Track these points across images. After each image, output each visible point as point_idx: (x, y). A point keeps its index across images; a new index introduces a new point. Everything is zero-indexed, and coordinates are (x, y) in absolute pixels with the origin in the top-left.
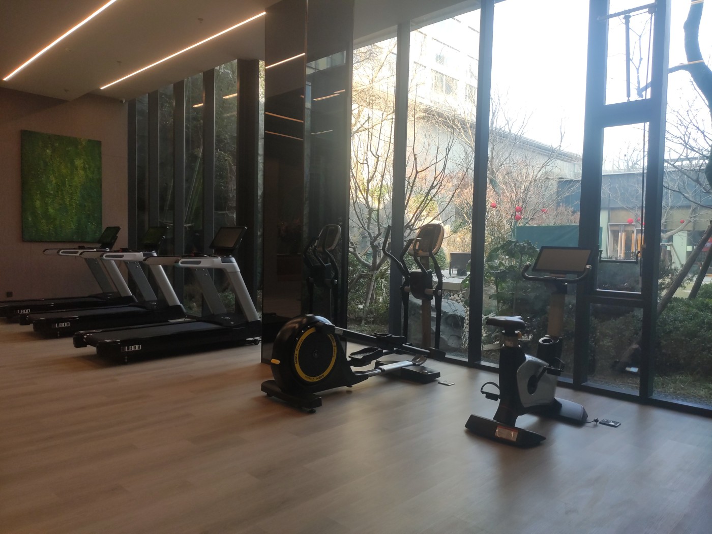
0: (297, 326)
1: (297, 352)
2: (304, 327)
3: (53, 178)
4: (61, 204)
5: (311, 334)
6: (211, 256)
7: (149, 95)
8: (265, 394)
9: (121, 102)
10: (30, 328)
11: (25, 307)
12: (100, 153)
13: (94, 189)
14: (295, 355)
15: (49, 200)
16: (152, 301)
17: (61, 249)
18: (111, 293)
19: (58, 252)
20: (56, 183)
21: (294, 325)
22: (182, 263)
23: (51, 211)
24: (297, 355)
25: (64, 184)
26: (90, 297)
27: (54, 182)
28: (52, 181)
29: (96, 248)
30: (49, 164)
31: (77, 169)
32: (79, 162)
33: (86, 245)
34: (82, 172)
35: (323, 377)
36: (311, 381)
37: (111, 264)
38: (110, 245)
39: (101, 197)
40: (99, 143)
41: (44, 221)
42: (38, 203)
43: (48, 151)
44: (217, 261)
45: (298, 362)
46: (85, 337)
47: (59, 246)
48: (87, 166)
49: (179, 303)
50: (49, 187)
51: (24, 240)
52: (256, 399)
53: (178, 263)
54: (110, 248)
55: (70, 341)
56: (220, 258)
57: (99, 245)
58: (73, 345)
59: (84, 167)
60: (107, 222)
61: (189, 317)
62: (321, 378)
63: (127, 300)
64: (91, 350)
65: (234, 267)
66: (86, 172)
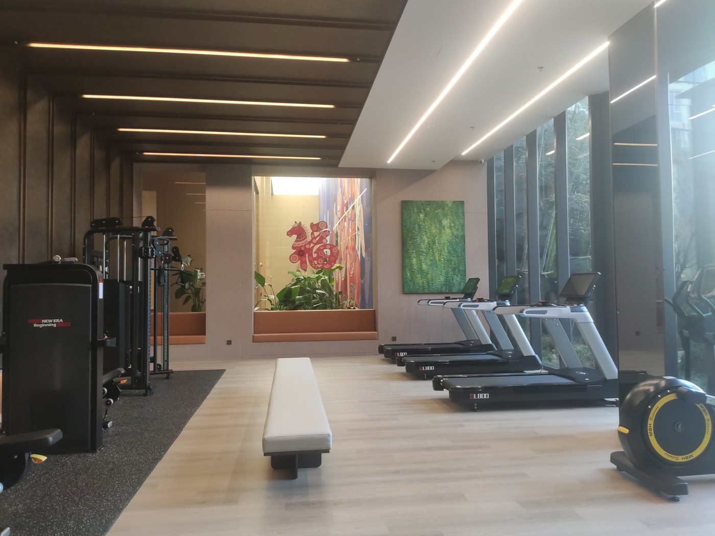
0: (652, 389)
1: (651, 422)
2: (661, 392)
3: (426, 238)
4: (432, 260)
5: (671, 400)
6: (559, 305)
7: (504, 151)
8: (615, 467)
9: (481, 162)
10: (403, 369)
11: (403, 351)
12: (464, 212)
13: (459, 245)
14: (649, 425)
15: (422, 258)
16: (509, 350)
17: (430, 300)
18: (472, 340)
19: (428, 302)
20: (428, 242)
21: (647, 388)
22: (527, 313)
23: (424, 266)
24: (652, 426)
25: (434, 243)
26: (455, 343)
27: (426, 241)
28: (424, 241)
29: (459, 298)
30: (422, 227)
31: (444, 229)
32: (446, 222)
33: (451, 296)
34: (448, 231)
35: (692, 458)
36: (674, 460)
37: (472, 314)
38: (471, 295)
39: (464, 251)
40: (462, 203)
41: (419, 276)
42: (414, 261)
43: (421, 215)
44: (565, 311)
45: (653, 434)
46: (442, 381)
47: (431, 297)
48: (453, 225)
49: (534, 354)
50: (423, 246)
51: (404, 293)
52: (603, 471)
53: (523, 312)
54: (472, 299)
55: (430, 383)
56: (568, 308)
57: (462, 296)
58: (432, 388)
59: (450, 226)
60: (470, 275)
61: (545, 368)
62: (689, 459)
63: (486, 348)
64: (445, 393)
65: (586, 317)
66: (452, 230)
